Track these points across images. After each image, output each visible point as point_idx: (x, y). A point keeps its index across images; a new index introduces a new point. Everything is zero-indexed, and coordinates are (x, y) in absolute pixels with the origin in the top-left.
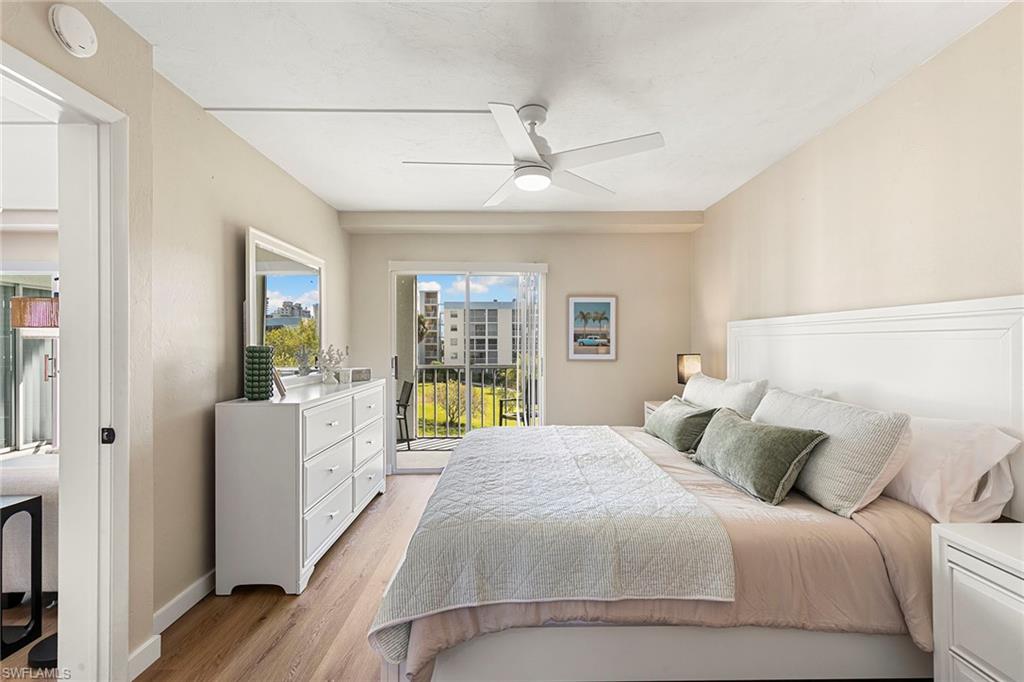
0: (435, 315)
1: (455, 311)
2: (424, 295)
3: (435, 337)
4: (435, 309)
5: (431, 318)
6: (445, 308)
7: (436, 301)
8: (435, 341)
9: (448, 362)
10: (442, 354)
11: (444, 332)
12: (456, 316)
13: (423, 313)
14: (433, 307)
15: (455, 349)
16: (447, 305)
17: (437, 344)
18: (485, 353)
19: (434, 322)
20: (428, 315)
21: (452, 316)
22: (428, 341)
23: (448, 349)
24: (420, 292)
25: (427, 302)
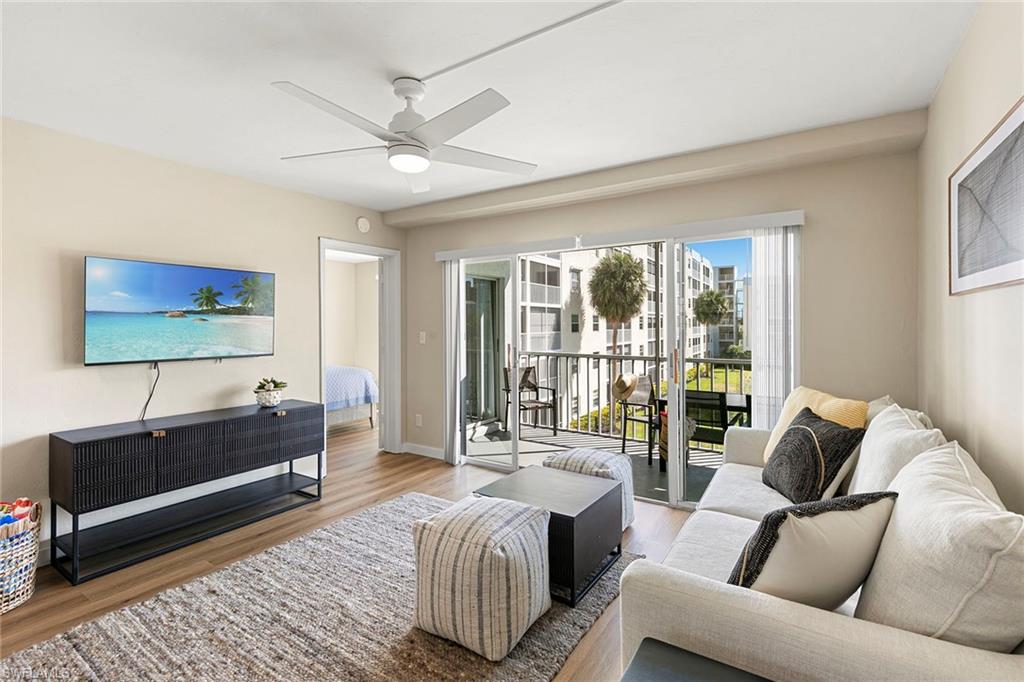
0: (731, 292)
2: (718, 271)
3: (732, 317)
4: (731, 286)
5: (727, 296)
6: (745, 284)
7: (733, 278)
8: (731, 321)
13: (718, 294)
14: (728, 284)
19: (731, 301)
20: (723, 293)
22: (724, 322)
24: (714, 268)
25: (721, 279)
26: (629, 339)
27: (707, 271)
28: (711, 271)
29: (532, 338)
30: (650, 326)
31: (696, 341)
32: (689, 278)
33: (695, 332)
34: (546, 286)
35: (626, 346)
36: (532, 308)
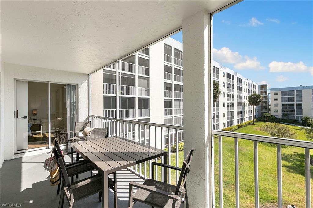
0: (266, 94)
1: (276, 92)
2: (260, 87)
3: (266, 103)
4: (266, 92)
5: (264, 95)
6: (271, 91)
7: (266, 89)
8: (266, 104)
9: (272, 113)
10: (269, 110)
11: (270, 101)
12: (277, 94)
13: (260, 94)
14: (264, 91)
15: (276, 108)
16: (272, 90)
17: (267, 106)
18: (294, 110)
19: (265, 97)
20: (262, 94)
21: (274, 94)
22: (262, 105)
23: (273, 109)
24: (258, 86)
25: (262, 89)
26: (219, 111)
27: (255, 87)
28: (257, 86)
29: (175, 110)
30: (228, 106)
31: (250, 112)
32: (247, 89)
33: (249, 108)
34: (181, 92)
35: (217, 113)
36: (175, 100)
